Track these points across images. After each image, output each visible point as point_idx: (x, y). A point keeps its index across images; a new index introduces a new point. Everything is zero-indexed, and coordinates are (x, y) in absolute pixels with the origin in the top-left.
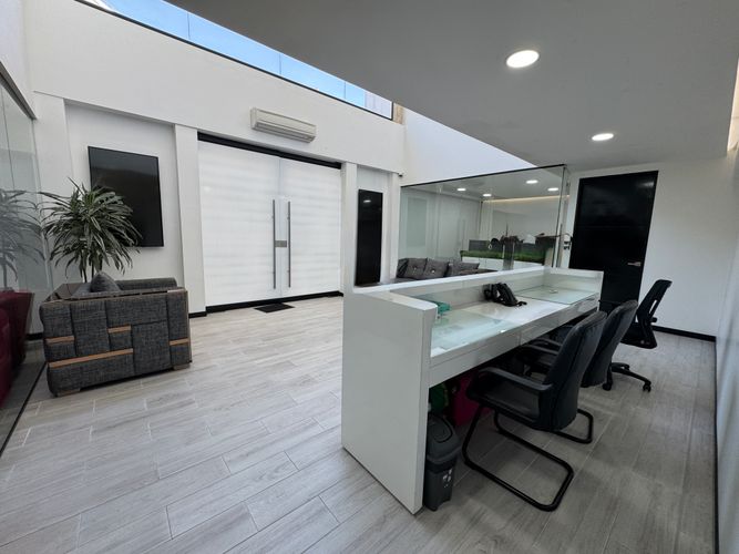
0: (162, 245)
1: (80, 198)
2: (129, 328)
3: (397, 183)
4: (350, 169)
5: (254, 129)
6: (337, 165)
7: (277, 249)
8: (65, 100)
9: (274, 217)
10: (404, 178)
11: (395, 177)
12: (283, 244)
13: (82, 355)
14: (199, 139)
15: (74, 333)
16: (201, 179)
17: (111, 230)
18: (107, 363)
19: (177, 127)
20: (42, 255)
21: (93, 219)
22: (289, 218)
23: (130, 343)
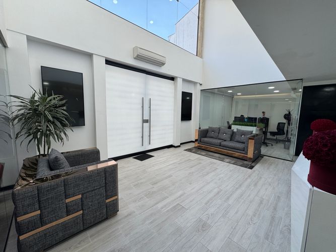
0: (84, 125)
1: (36, 98)
2: (80, 196)
3: (199, 88)
4: (179, 81)
5: (134, 58)
6: (172, 79)
7: (144, 124)
8: (28, 36)
9: (143, 107)
10: (202, 86)
11: (198, 85)
12: (147, 121)
13: (46, 224)
14: (106, 64)
15: (40, 208)
16: (107, 86)
17: (58, 119)
18: (65, 226)
19: (94, 55)
20: (10, 136)
21: (47, 113)
22: (150, 107)
23: (80, 207)
